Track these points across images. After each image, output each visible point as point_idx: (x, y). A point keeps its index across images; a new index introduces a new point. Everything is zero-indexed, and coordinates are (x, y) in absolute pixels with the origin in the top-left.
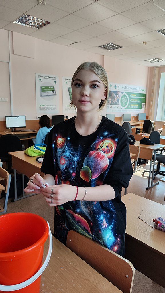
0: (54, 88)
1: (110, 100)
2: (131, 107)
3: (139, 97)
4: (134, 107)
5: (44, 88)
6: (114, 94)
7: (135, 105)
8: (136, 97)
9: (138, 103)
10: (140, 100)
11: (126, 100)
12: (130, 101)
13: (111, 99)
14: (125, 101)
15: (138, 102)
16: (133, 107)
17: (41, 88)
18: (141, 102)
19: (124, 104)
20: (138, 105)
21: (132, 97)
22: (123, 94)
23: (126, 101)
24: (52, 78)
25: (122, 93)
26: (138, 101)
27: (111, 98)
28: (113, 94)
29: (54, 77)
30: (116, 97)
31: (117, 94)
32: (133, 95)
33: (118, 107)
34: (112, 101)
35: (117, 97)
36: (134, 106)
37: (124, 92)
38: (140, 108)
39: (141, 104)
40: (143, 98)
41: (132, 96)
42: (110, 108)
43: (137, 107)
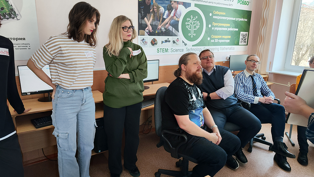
1: (149, 23)
2: (212, 41)
3: (234, 19)
4: (221, 41)
6: (162, 9)
7: (223, 37)
8: (225, 18)
9: (231, 33)
10: (236, 24)
11: (199, 24)
12: (210, 26)
13: (153, 20)
14: (195, 27)
15: (231, 29)
16: (216, 41)
18: (237, 30)
19: (192, 34)
20: (230, 37)
21: (214, 17)
22: (189, 9)
23: (198, 27)
25: (186, 5)
26: (230, 27)
27: (151, 19)
28: (158, 8)
30: (168, 16)
31: (170, 9)
32: (217, 13)
33: (174, 42)
34: (154, 27)
35: (172, 14)
36: (219, 39)
37: (193, 5)
38: (236, 43)
39: (238, 33)
40: (242, 20)
41: (213, 15)
42: (149, 43)
43: (229, 41)
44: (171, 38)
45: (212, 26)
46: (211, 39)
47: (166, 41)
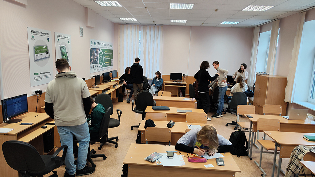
0: (47, 48)
3: (109, 54)
5: (37, 49)
7: (107, 62)
8: (107, 54)
11: (102, 57)
14: (101, 59)
15: (109, 59)
17: (35, 48)
19: (101, 62)
20: (109, 62)
21: (105, 54)
22: (100, 51)
24: (45, 35)
28: (94, 52)
29: (47, 33)
30: (96, 55)
31: (96, 52)
32: (106, 52)
34: (93, 60)
37: (101, 49)
40: (111, 54)
42: (92, 68)
43: (108, 64)
44: (96, 64)
45: (105, 58)
46: (105, 64)
47: (96, 66)
